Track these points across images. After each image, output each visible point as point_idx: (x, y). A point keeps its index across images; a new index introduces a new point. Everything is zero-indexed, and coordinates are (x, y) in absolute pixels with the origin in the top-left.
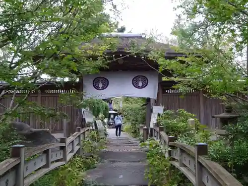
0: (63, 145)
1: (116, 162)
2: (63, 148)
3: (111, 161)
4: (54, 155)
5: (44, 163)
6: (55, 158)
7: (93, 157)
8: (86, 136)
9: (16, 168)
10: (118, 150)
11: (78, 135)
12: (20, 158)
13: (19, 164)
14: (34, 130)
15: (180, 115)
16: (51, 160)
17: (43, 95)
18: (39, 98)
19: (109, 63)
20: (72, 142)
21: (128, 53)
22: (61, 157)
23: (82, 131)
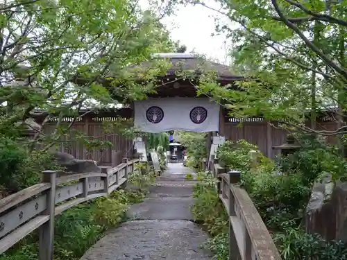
0: (104, 175)
1: (166, 196)
2: (103, 179)
3: (161, 196)
4: (93, 184)
5: (80, 192)
6: (93, 189)
7: (140, 191)
8: (135, 169)
9: (46, 193)
10: (171, 185)
11: (123, 166)
12: (51, 184)
13: (49, 190)
14: (78, 161)
15: (240, 146)
16: (88, 190)
17: (90, 124)
18: (86, 126)
19: (157, 88)
20: (116, 173)
21: (178, 77)
22: (102, 188)
23: (129, 163)
